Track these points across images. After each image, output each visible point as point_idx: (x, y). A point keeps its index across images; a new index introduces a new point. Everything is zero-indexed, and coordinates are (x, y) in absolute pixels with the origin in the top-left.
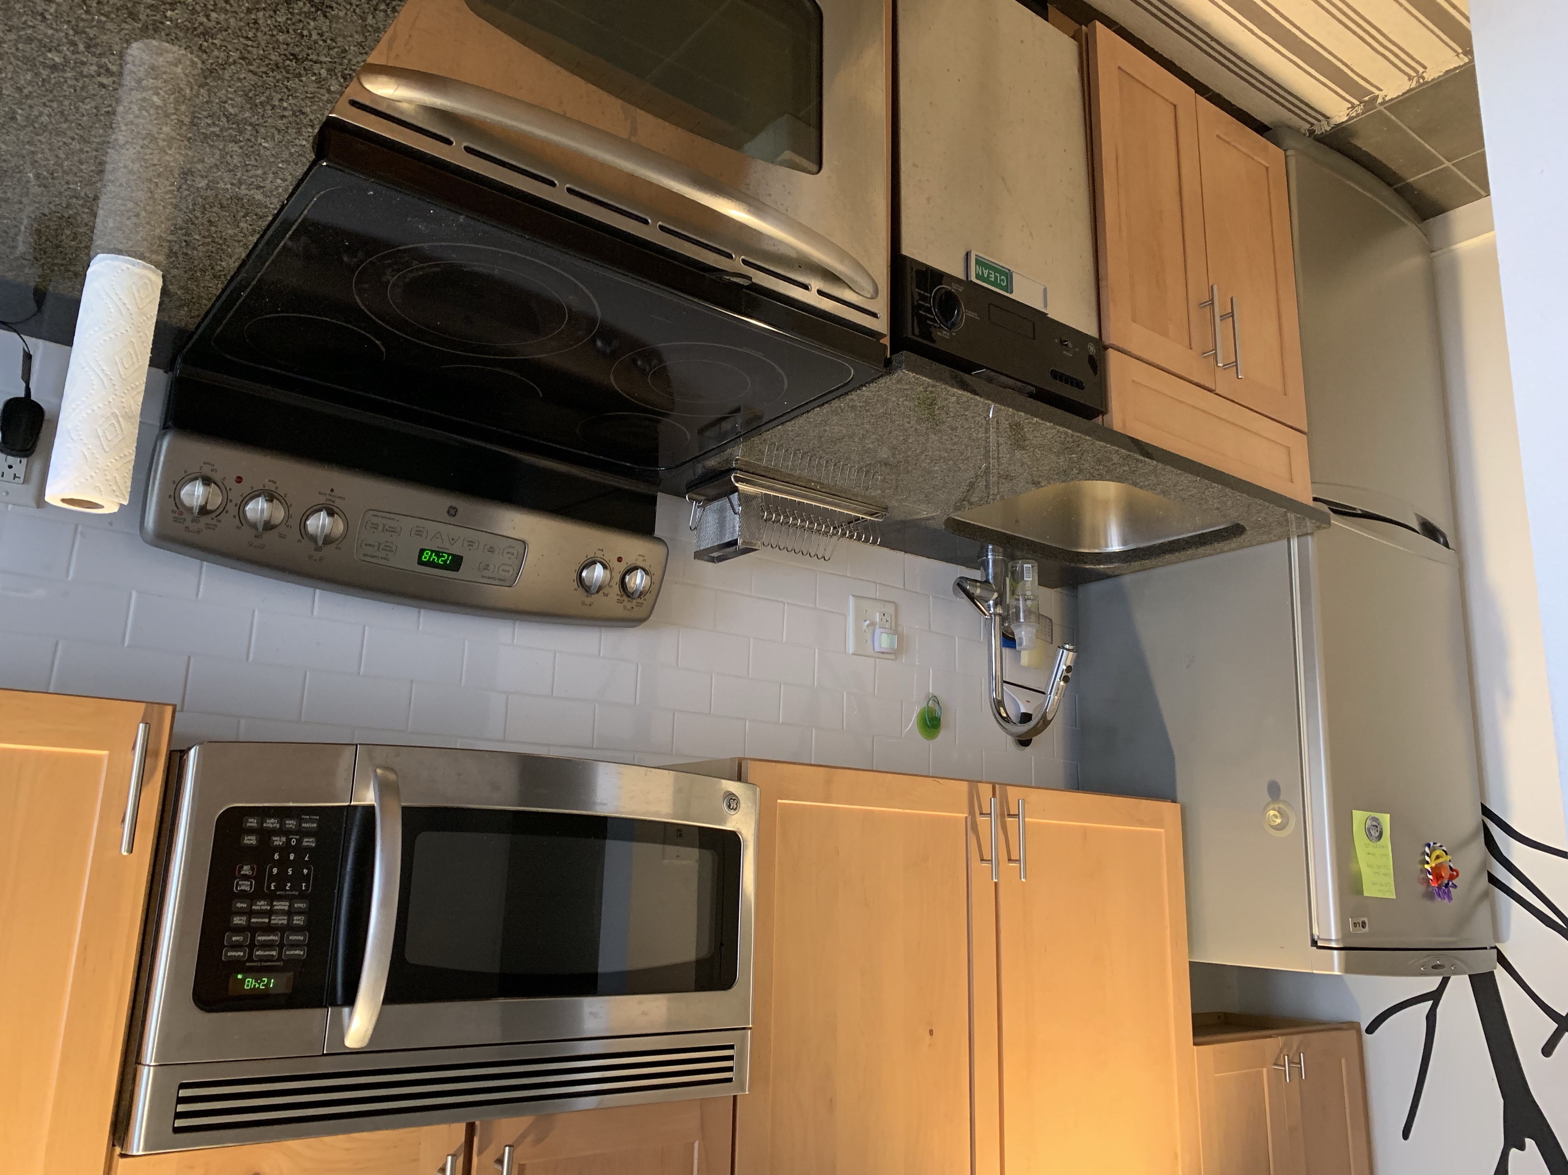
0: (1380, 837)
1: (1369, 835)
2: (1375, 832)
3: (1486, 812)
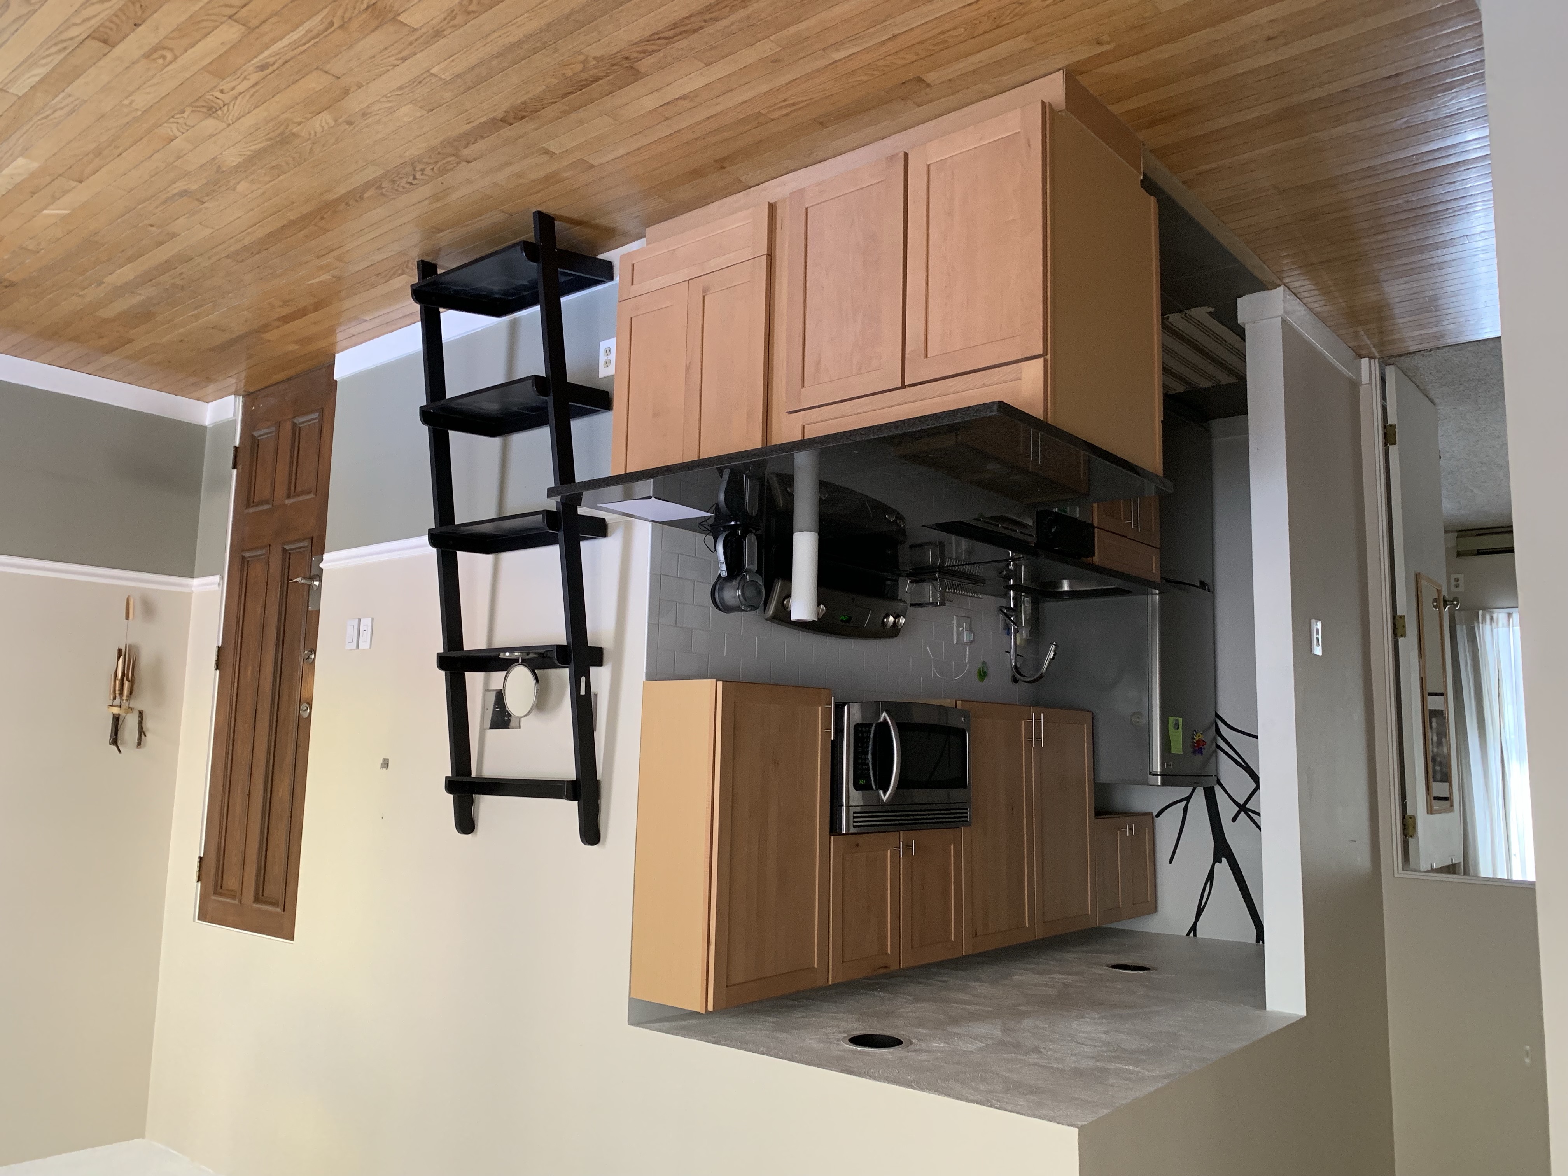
0: (1178, 728)
1: (1174, 728)
2: (1177, 726)
3: (1218, 716)
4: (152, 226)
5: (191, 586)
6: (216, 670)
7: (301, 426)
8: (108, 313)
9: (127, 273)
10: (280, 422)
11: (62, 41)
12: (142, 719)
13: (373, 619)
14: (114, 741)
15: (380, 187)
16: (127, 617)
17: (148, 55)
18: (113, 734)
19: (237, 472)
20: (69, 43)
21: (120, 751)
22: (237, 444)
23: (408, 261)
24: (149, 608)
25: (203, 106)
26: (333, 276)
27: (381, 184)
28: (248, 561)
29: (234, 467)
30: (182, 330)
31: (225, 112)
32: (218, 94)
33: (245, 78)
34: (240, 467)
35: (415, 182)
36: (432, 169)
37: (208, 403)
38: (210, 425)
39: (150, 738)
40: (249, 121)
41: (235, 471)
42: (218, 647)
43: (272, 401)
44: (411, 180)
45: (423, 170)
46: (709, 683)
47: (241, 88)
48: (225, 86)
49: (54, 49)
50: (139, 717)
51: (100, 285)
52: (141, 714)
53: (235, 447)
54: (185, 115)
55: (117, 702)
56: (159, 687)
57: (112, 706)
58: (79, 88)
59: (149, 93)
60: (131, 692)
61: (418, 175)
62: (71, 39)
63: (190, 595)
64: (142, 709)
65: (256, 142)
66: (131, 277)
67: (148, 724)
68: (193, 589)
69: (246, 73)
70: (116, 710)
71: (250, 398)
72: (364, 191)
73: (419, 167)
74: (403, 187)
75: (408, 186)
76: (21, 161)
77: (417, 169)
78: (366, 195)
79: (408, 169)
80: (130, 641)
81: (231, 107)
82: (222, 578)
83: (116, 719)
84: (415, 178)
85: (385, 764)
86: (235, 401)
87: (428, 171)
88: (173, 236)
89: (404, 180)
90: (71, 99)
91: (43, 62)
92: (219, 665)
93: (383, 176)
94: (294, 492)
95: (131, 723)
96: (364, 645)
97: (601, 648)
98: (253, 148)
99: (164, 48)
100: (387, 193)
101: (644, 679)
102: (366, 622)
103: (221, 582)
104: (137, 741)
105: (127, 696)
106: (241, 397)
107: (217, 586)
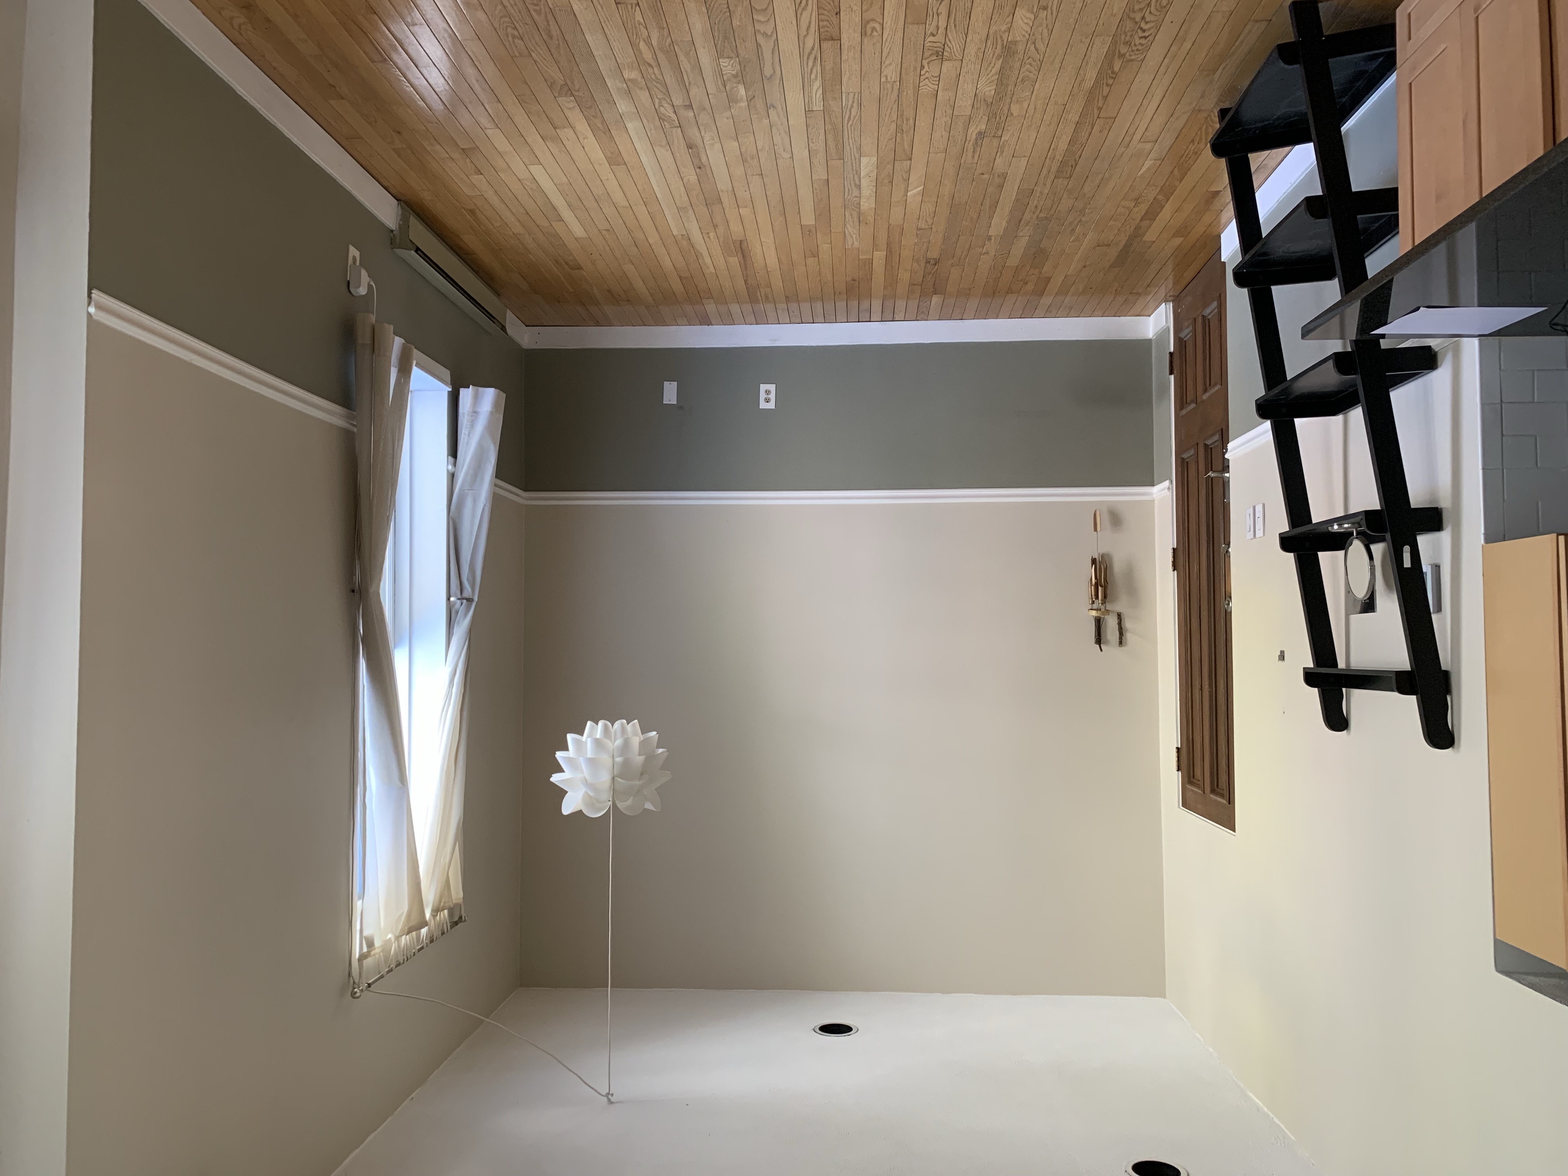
4: (983, 174)
5: (1151, 494)
6: (1174, 570)
7: (1209, 317)
8: (1014, 261)
9: (998, 224)
10: (1195, 318)
11: (809, 55)
12: (1121, 620)
13: (1264, 505)
14: (1099, 641)
15: (1121, 56)
16: (1095, 530)
17: (863, 34)
18: (1097, 635)
19: (1174, 377)
20: (814, 52)
21: (1101, 650)
22: (1172, 350)
23: (1209, 115)
24: (1116, 519)
25: (931, 55)
26: (1155, 160)
27: (1119, 52)
28: (1187, 462)
29: (1171, 373)
30: (1077, 257)
31: (949, 50)
32: (931, 39)
33: (938, 15)
34: (1175, 372)
35: (1146, 34)
36: (1150, 12)
37: (1149, 316)
38: (1153, 337)
39: (1129, 637)
40: (972, 50)
41: (1172, 377)
42: (1174, 549)
43: (1189, 299)
44: (1141, 34)
45: (1143, 18)
46: (1550, 538)
47: (942, 24)
48: (931, 29)
49: (811, 64)
50: (1118, 618)
51: (991, 239)
52: (1119, 616)
53: (1170, 353)
54: (926, 68)
55: (1095, 606)
56: (1133, 591)
57: (1091, 609)
58: (850, 83)
59: (890, 64)
60: (1105, 596)
61: (1143, 25)
62: (813, 49)
63: (1152, 502)
64: (1120, 611)
65: (992, 65)
66: (1004, 224)
67: (1128, 624)
68: (1154, 496)
69: (935, 10)
70: (1094, 613)
71: (1176, 300)
72: (1111, 66)
73: (1138, 18)
74: (1141, 44)
75: (1143, 41)
76: (864, 160)
77: (1137, 20)
78: (1116, 69)
79: (1129, 24)
80: (1101, 551)
81: (950, 45)
82: (1171, 482)
83: (1098, 622)
84: (1144, 31)
85: (1282, 657)
86: (1166, 308)
87: (1148, 18)
88: (1004, 176)
89: (1136, 37)
90: (851, 95)
91: (813, 76)
92: (1175, 567)
93: (1114, 43)
94: (1210, 385)
95: (1111, 623)
96: (1259, 533)
97: (1437, 508)
98: (994, 71)
99: (868, 22)
100: (1133, 57)
101: (1482, 542)
102: (1259, 508)
103: (1171, 485)
104: (1118, 640)
105: (1102, 600)
106: (1171, 303)
107: (1167, 490)
